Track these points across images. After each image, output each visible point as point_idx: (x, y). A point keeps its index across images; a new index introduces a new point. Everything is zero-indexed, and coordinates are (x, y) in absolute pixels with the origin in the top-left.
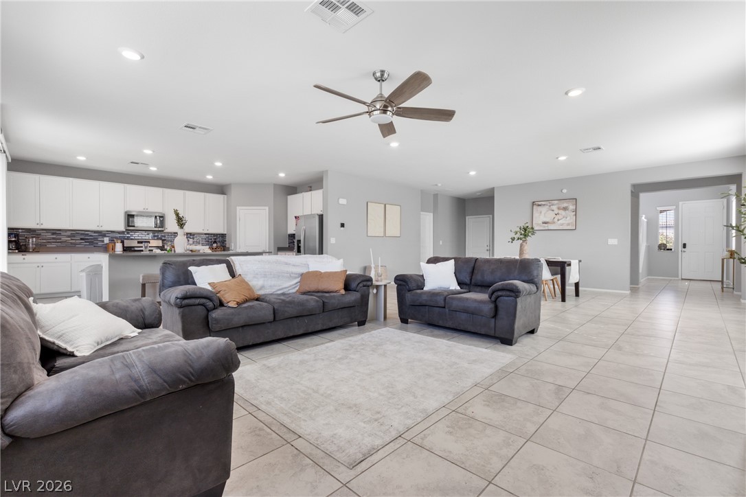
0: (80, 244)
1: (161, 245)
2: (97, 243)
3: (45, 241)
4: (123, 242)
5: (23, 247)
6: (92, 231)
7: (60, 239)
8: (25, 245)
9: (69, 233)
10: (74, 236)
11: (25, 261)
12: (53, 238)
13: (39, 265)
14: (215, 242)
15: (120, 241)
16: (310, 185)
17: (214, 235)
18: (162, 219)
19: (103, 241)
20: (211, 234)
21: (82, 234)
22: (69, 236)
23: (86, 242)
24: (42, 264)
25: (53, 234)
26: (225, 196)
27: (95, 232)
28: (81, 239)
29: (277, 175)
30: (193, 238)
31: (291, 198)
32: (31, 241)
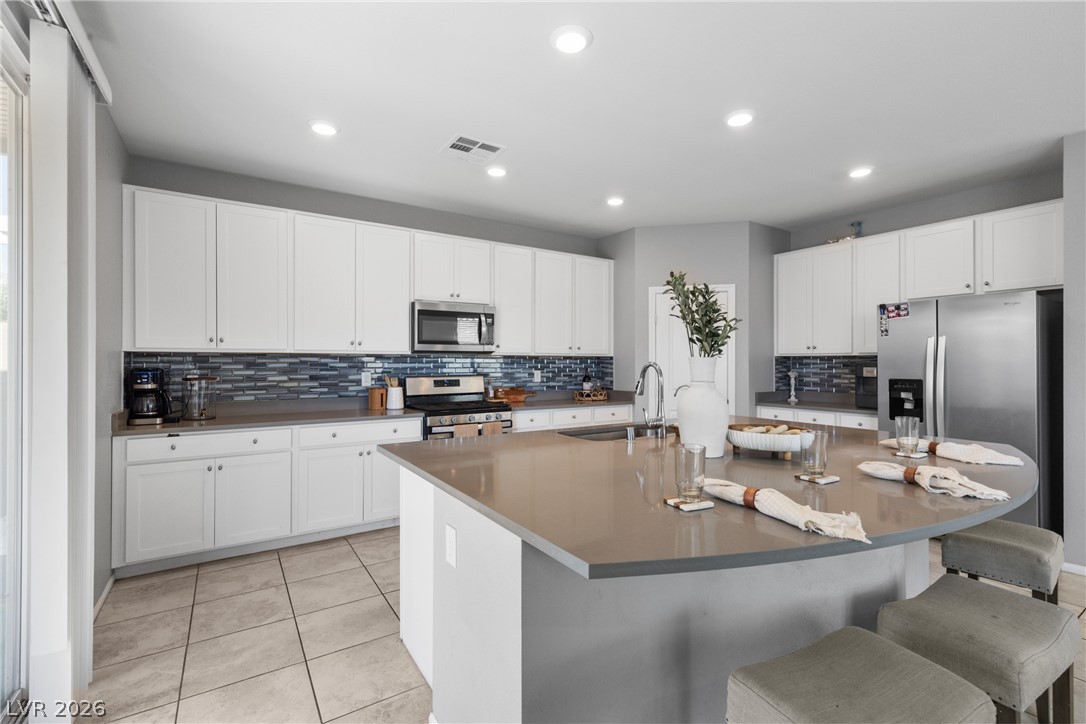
0: (309, 391)
1: (483, 391)
2: (346, 389)
3: (229, 386)
4: (402, 384)
5: (175, 406)
6: (334, 357)
7: (264, 379)
8: (181, 399)
9: (283, 364)
10: (295, 371)
11: (174, 454)
12: (249, 378)
13: (210, 463)
14: (587, 378)
15: (395, 382)
16: (858, 219)
17: (583, 359)
18: (489, 320)
19: (358, 382)
20: (576, 358)
21: (313, 364)
22: (283, 372)
23: (322, 386)
24: (219, 462)
25: (249, 366)
26: (612, 262)
27: (343, 358)
28: (312, 378)
29: (845, 174)
30: (542, 369)
31: (783, 261)
32: (196, 388)
